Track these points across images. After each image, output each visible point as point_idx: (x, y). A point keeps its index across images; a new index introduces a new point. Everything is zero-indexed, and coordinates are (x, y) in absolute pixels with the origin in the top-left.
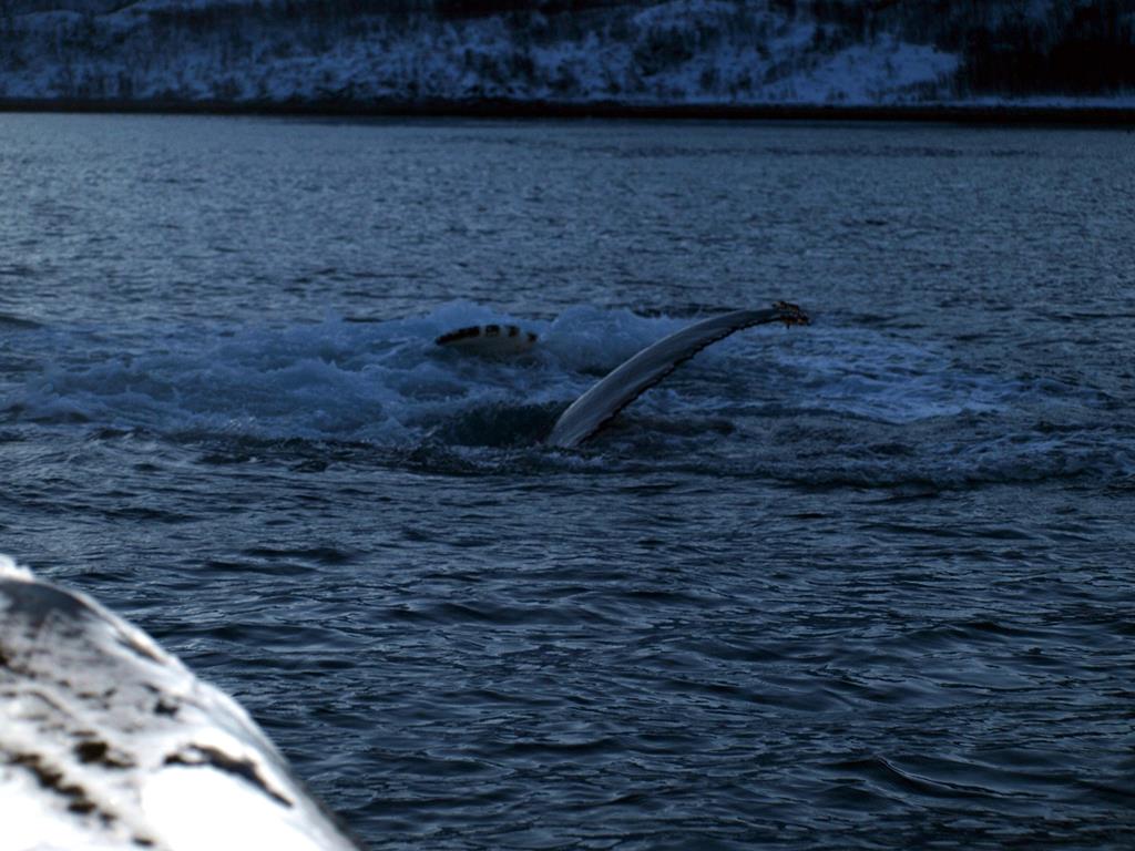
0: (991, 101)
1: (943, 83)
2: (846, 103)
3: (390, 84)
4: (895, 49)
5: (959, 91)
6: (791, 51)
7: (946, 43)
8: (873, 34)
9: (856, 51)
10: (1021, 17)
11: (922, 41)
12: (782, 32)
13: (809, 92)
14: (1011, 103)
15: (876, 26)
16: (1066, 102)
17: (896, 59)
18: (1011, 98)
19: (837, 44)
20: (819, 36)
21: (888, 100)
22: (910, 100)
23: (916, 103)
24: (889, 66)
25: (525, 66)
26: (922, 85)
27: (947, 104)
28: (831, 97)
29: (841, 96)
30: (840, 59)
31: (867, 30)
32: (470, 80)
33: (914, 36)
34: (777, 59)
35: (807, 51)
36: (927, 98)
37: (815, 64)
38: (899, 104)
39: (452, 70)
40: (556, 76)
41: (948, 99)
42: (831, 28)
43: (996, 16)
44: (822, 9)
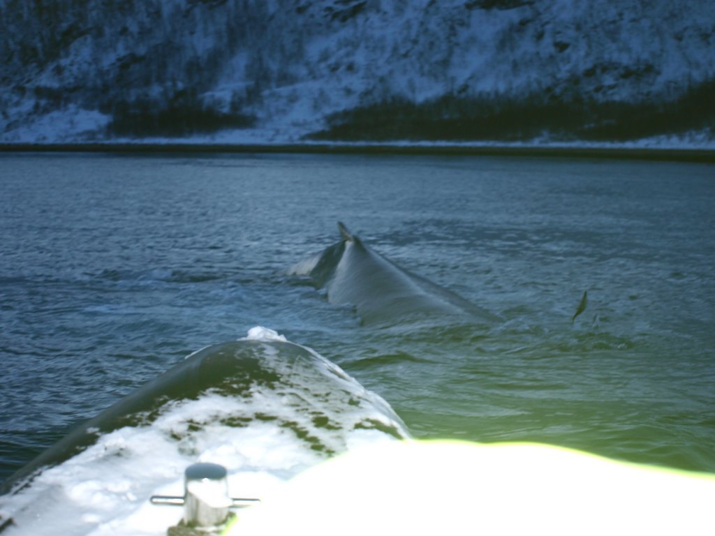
0: (123, 141)
1: (100, 131)
2: (47, 142)
4: (76, 113)
5: (108, 136)
6: (20, 114)
7: (104, 109)
8: (65, 105)
9: (55, 114)
10: (147, 95)
11: (92, 109)
12: (17, 104)
13: (26, 136)
15: (68, 100)
16: (163, 141)
17: (77, 118)
18: (134, 139)
19: (46, 111)
20: (37, 106)
21: (69, 141)
22: (80, 141)
23: (83, 142)
24: (72, 122)
26: (87, 133)
27: (100, 142)
28: (38, 139)
29: (44, 138)
30: (46, 118)
31: (62, 103)
33: (88, 106)
34: (13, 119)
35: (30, 114)
36: (89, 139)
37: (33, 121)
38: (74, 143)
41: (102, 140)
42: (43, 102)
43: (133, 95)
44: (39, 92)
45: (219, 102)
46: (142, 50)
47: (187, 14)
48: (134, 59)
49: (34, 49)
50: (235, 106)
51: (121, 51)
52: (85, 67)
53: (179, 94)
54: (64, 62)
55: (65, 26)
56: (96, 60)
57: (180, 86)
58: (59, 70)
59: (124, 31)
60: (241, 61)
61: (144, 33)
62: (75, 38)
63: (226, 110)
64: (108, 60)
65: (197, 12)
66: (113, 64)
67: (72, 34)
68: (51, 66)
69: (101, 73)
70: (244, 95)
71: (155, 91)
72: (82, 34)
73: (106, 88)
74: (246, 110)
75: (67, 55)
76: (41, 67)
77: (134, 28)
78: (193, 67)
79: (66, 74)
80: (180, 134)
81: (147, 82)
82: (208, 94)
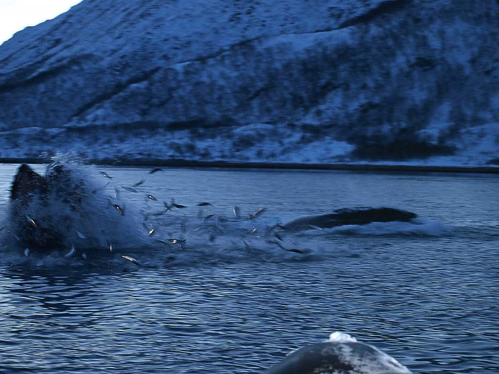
0: (363, 163)
1: (347, 156)
2: (310, 163)
3: (140, 154)
4: (331, 143)
5: (352, 160)
6: (291, 143)
7: (350, 140)
8: (323, 137)
9: (316, 143)
10: (379, 132)
11: (342, 140)
12: (289, 136)
13: (296, 158)
14: (372, 163)
15: (326, 134)
16: (391, 163)
17: (331, 146)
19: (309, 141)
20: (303, 138)
21: (325, 162)
22: (333, 162)
23: (335, 163)
24: (327, 149)
25: (191, 148)
26: (338, 157)
27: (347, 164)
28: (304, 160)
29: (308, 160)
30: (309, 146)
32: (171, 153)
33: (339, 139)
34: (286, 146)
35: (298, 143)
37: (300, 148)
38: (328, 163)
39: (164, 149)
40: (203, 152)
41: (348, 162)
42: (308, 135)
43: (370, 131)
44: (306, 128)
45: (430, 137)
46: (376, 100)
47: (408, 75)
48: (371, 106)
49: (301, 98)
50: (441, 139)
51: (362, 100)
52: (337, 111)
53: (403, 131)
54: (322, 107)
55: (323, 82)
56: (344, 106)
57: (404, 125)
58: (319, 113)
59: (364, 87)
60: (446, 108)
61: (379, 87)
62: (330, 90)
63: (435, 143)
64: (354, 106)
65: (416, 74)
66: (356, 109)
67: (328, 88)
68: (314, 110)
69: (348, 116)
70: (448, 132)
71: (386, 128)
72: (335, 88)
73: (351, 126)
74: (449, 143)
75: (324, 103)
76: (306, 110)
77: (371, 84)
78: (412, 112)
79: (324, 116)
80: (402, 159)
81: (380, 122)
82: (423, 131)
